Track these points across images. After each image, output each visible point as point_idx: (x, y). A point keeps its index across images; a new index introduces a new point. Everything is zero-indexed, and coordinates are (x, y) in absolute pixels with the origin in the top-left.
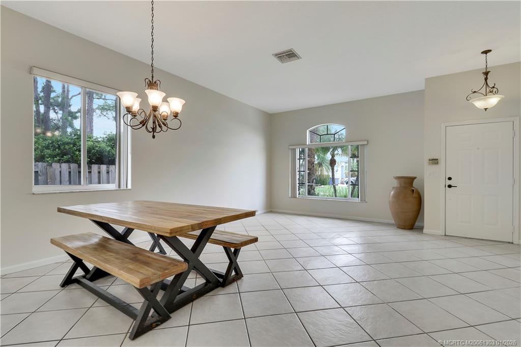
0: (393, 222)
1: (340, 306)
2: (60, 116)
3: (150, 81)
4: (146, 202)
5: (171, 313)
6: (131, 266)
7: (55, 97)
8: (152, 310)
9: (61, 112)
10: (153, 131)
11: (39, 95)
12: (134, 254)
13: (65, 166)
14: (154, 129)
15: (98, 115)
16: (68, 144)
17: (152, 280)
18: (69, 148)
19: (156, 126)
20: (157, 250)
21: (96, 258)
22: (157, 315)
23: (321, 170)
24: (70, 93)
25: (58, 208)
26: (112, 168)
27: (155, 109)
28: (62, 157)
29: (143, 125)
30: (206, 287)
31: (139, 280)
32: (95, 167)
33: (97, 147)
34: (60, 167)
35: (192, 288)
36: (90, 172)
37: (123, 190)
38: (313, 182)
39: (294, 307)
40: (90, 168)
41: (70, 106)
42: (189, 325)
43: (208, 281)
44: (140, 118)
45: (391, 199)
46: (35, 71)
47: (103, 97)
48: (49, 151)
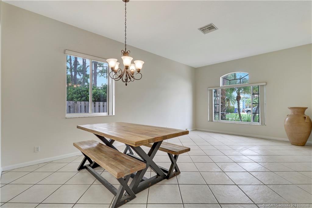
0: (288, 140)
1: (253, 203)
2: (82, 77)
3: (124, 52)
4: (122, 123)
5: (136, 193)
6: (113, 163)
7: (79, 67)
8: (125, 191)
9: (82, 75)
10: (126, 81)
11: (72, 67)
12: (115, 155)
13: (83, 103)
14: (126, 80)
15: (99, 76)
16: (84, 91)
17: (125, 174)
18: (85, 93)
19: (127, 78)
20: (128, 152)
21: (94, 156)
22: (128, 195)
23: (228, 103)
24: (86, 65)
25: (77, 126)
26: (105, 103)
27: (127, 67)
28: (82, 98)
29: (121, 78)
30: (157, 178)
31: (117, 173)
32: (97, 103)
33: (98, 92)
34: (81, 103)
35: (148, 178)
36: (95, 106)
37: (110, 116)
38: (224, 111)
39: (217, 200)
40: (95, 104)
41: (86, 71)
42: (147, 204)
43: (158, 175)
44: (119, 74)
45: (286, 123)
46: (67, 52)
47: (102, 66)
48: (75, 95)
